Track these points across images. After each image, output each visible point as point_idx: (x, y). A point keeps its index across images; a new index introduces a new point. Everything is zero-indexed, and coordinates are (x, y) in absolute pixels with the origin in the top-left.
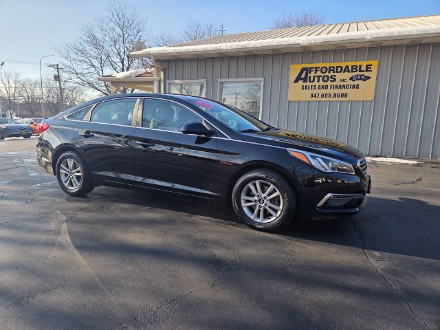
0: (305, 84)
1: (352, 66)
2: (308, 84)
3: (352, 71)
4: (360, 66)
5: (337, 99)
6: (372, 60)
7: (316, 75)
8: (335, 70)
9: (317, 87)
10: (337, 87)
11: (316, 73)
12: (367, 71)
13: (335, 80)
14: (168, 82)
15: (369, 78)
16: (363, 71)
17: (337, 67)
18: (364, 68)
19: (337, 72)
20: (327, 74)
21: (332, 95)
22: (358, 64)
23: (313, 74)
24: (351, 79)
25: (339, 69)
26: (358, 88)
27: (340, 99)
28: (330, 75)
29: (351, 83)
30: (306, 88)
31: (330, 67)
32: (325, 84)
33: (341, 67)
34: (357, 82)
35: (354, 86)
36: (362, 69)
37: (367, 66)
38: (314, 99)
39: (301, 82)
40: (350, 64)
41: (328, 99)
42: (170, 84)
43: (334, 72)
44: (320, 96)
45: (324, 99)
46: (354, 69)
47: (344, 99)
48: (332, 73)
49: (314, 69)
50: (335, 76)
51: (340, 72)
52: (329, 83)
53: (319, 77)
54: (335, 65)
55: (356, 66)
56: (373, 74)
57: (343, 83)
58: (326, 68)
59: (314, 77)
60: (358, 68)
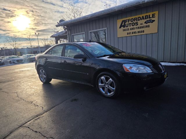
0: (124, 28)
1: (145, 16)
2: (126, 28)
3: (146, 19)
4: (149, 15)
5: (139, 34)
6: (155, 11)
7: (128, 23)
8: (137, 19)
9: (130, 29)
10: (139, 28)
11: (128, 22)
12: (153, 17)
13: (138, 24)
14: (72, 35)
15: (154, 21)
16: (151, 18)
17: (138, 18)
18: (151, 16)
19: (138, 20)
20: (134, 22)
21: (137, 32)
22: (148, 14)
23: (127, 23)
24: (145, 23)
25: (139, 19)
26: (149, 27)
27: (141, 34)
28: (135, 22)
29: (146, 25)
30: (125, 30)
31: (135, 18)
32: (133, 27)
33: (140, 17)
34: (148, 24)
35: (147, 26)
36: (150, 17)
37: (153, 15)
38: (129, 35)
39: (122, 28)
40: (144, 15)
41: (135, 34)
42: (73, 36)
43: (137, 21)
44: (131, 33)
45: (134, 35)
46: (147, 17)
47: (142, 33)
48: (136, 21)
49: (127, 21)
50: (137, 22)
51: (140, 20)
52: (135, 26)
53: (130, 24)
54: (137, 17)
55: (147, 16)
56: (156, 19)
57: (141, 26)
58: (133, 19)
59: (128, 24)
60: (148, 17)
